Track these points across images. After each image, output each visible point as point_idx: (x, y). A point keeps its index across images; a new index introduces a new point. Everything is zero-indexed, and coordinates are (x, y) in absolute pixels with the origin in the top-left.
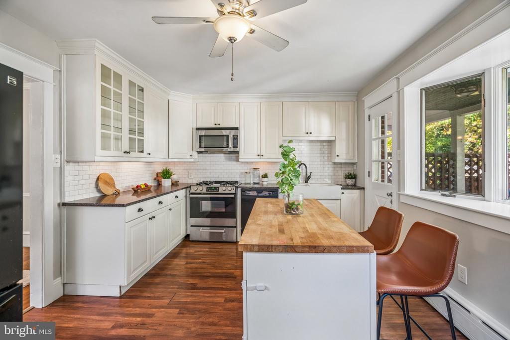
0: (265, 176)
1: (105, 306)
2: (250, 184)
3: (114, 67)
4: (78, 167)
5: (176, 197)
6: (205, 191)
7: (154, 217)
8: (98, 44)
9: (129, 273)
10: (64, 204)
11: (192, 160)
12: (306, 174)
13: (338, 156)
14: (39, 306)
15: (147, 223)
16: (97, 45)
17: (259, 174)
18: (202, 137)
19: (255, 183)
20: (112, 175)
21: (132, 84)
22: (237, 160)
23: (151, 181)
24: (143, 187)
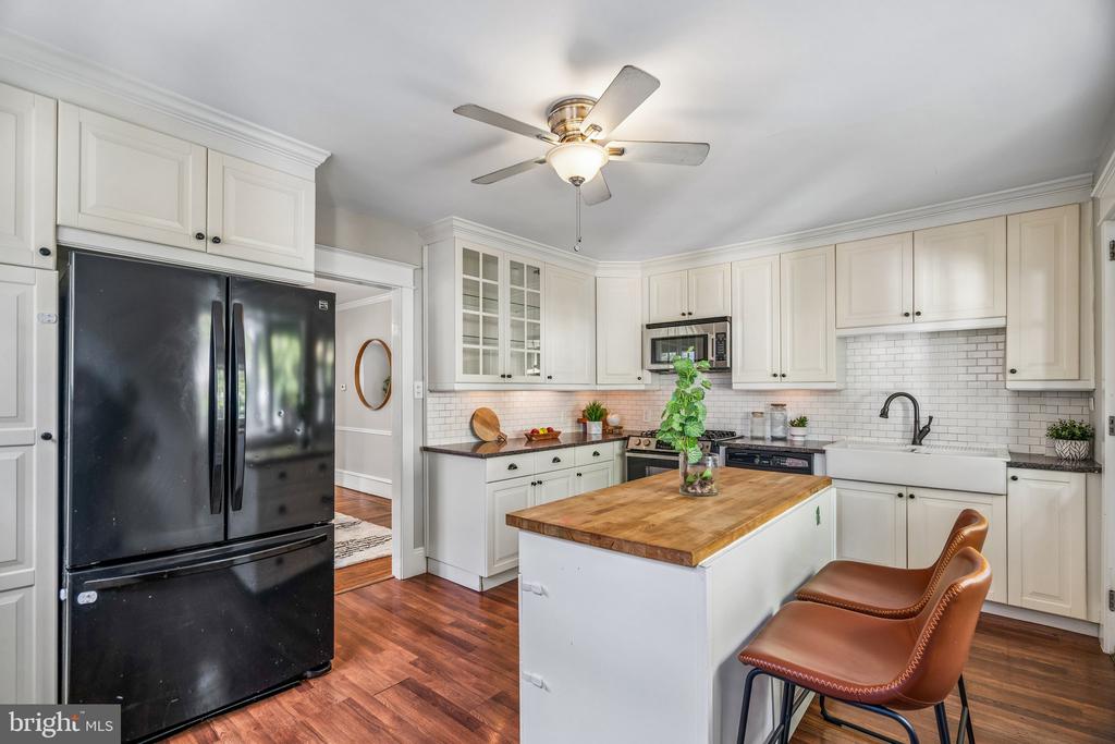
0: (802, 422)
1: (457, 598)
2: (763, 439)
3: (482, 248)
4: (445, 399)
5: (596, 454)
6: (653, 447)
7: (540, 483)
8: (457, 221)
9: (492, 561)
10: (425, 449)
11: (643, 387)
12: (917, 421)
13: (1013, 371)
14: (399, 577)
15: (527, 492)
16: (455, 223)
17: (786, 418)
18: (657, 342)
19: (774, 439)
20: (496, 412)
21: (515, 266)
22: (729, 385)
23: (570, 424)
24: (541, 432)
